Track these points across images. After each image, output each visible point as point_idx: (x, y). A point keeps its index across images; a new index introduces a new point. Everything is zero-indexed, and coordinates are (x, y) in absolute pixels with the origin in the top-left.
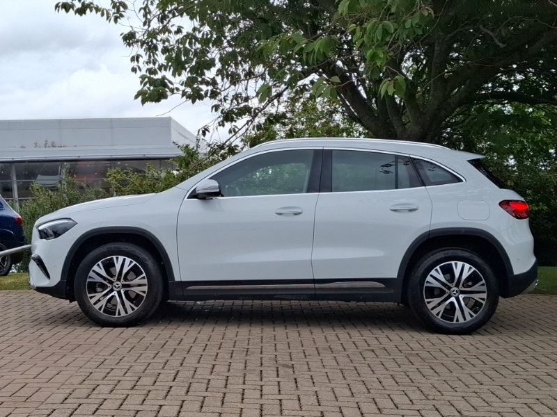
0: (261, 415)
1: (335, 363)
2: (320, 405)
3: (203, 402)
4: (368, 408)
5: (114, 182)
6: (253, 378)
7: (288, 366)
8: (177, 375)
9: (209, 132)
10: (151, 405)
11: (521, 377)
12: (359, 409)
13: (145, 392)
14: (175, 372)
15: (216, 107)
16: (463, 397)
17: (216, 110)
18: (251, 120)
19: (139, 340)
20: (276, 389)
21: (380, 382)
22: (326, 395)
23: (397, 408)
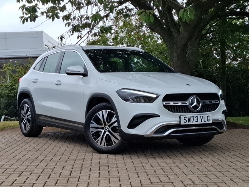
0: (88, 186)
1: (132, 164)
2: (120, 182)
3: (57, 182)
4: (146, 182)
5: (8, 71)
6: (85, 171)
7: (105, 166)
8: (43, 171)
9: (64, 38)
10: (29, 183)
11: (232, 168)
12: (141, 183)
13: (26, 178)
14: (42, 169)
15: (69, 24)
16: (198, 177)
17: (68, 26)
18: (90, 31)
19: (23, 156)
20: (98, 175)
21: (155, 171)
22: (124, 177)
23: (161, 182)
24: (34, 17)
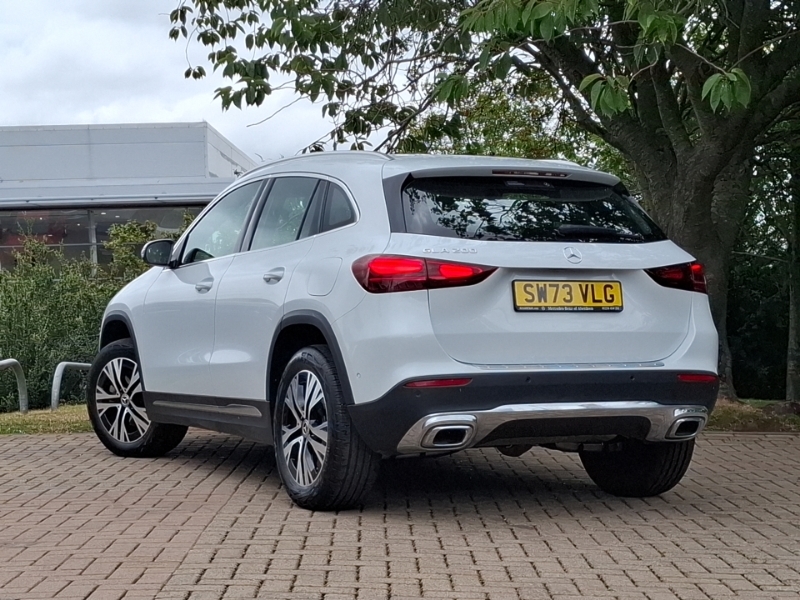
15: (332, 109)
17: (332, 113)
18: (397, 131)
24: (259, 91)
